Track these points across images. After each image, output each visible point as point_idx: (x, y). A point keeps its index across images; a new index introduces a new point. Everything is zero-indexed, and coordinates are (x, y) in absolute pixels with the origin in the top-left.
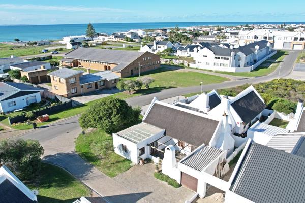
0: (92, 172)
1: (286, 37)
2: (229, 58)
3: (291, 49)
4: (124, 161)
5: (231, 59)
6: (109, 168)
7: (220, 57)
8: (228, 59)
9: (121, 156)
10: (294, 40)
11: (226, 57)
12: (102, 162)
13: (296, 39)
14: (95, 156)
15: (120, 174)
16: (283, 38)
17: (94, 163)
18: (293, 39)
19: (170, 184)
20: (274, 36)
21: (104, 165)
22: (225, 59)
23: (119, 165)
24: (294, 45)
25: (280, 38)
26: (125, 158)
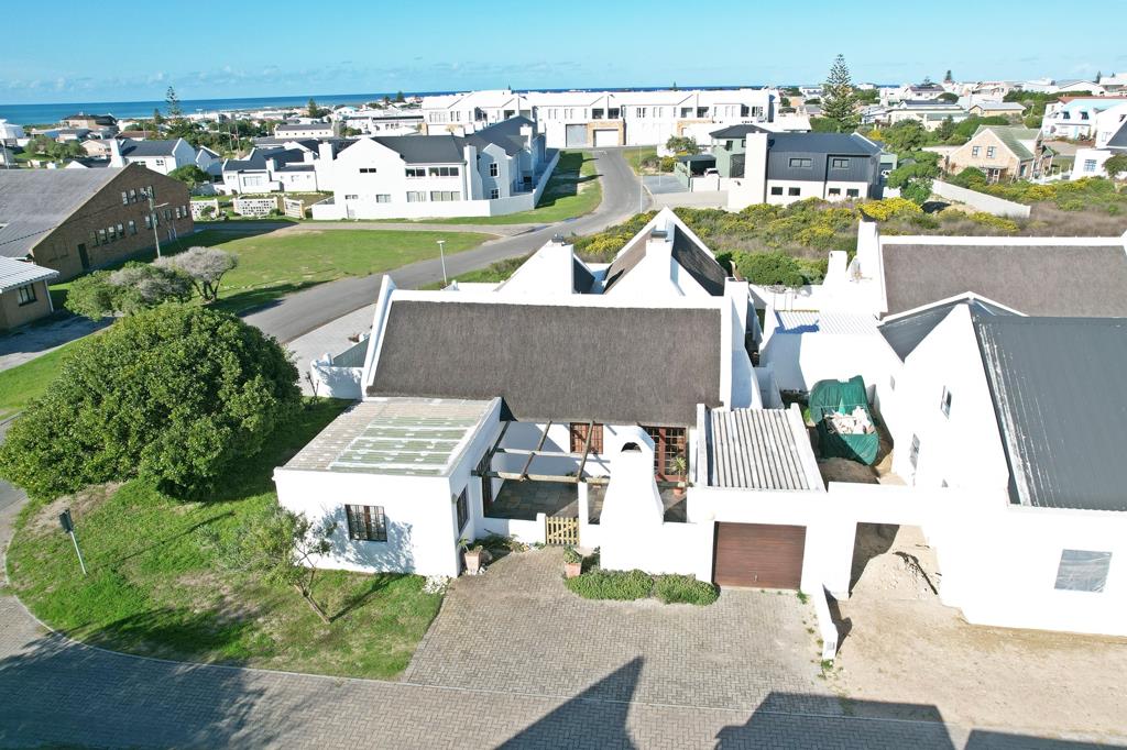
0: (260, 693)
1: (568, 110)
2: (460, 167)
3: (590, 145)
4: (377, 586)
5: (466, 170)
6: (334, 640)
7: (426, 167)
8: (455, 172)
9: (344, 573)
10: (594, 118)
11: (450, 166)
12: (272, 628)
13: (597, 113)
14: (205, 617)
15: (421, 645)
16: (561, 112)
17: (230, 650)
18: (590, 114)
19: (673, 597)
20: (534, 108)
21: (295, 635)
22: (444, 172)
23: (374, 609)
24: (595, 131)
25: (552, 112)
26: (372, 570)
